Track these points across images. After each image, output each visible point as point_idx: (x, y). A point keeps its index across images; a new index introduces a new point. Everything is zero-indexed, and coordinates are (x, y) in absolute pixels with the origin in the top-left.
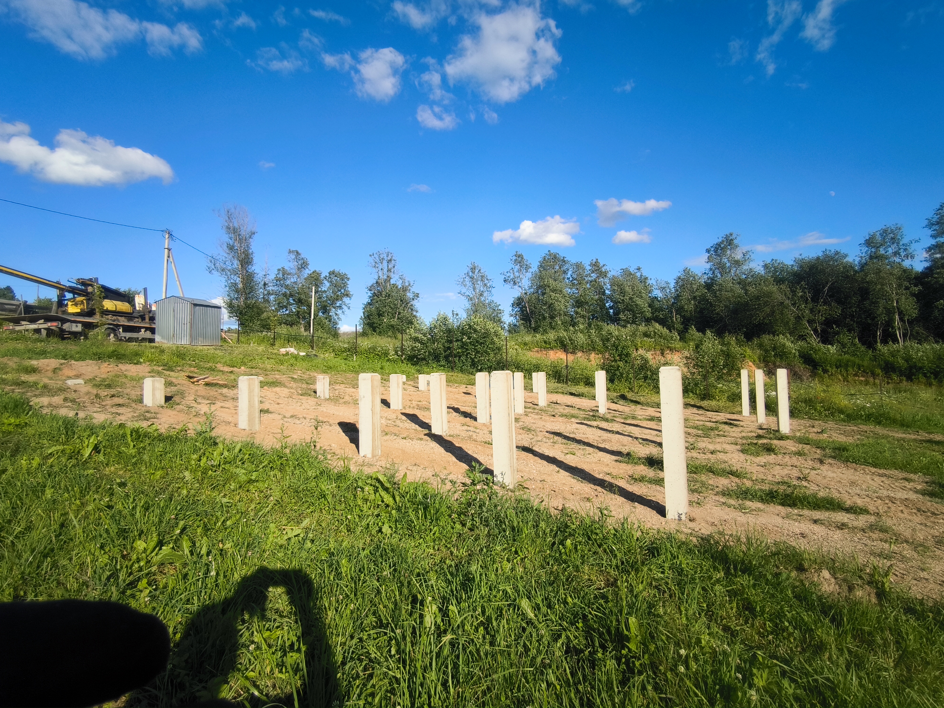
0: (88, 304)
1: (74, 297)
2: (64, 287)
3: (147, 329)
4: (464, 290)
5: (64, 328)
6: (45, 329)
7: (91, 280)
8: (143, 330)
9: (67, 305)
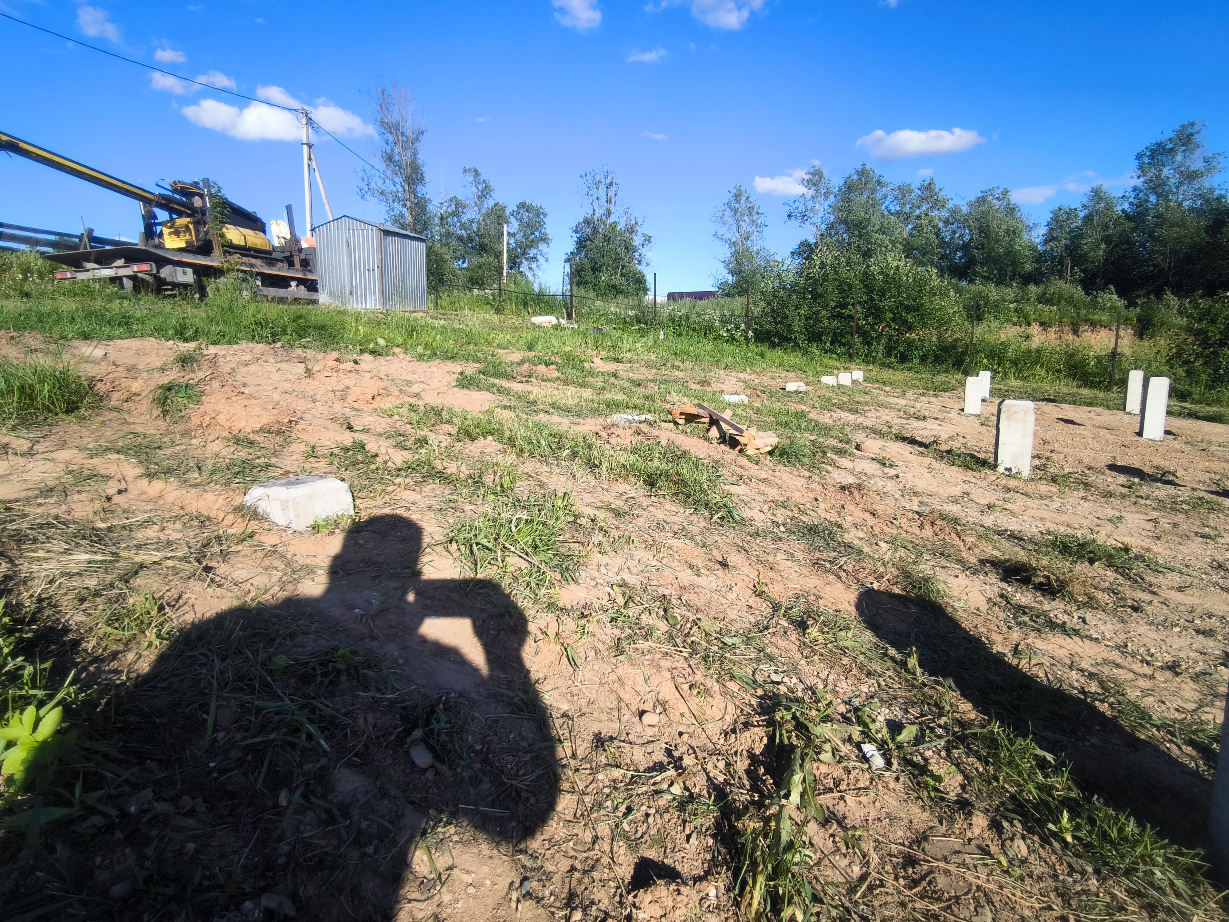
0: (197, 231)
1: (172, 219)
2: (151, 197)
3: (301, 282)
4: (722, 230)
5: (162, 275)
6: (128, 277)
7: (196, 184)
8: (293, 284)
9: (161, 235)
